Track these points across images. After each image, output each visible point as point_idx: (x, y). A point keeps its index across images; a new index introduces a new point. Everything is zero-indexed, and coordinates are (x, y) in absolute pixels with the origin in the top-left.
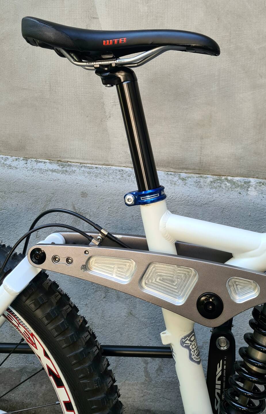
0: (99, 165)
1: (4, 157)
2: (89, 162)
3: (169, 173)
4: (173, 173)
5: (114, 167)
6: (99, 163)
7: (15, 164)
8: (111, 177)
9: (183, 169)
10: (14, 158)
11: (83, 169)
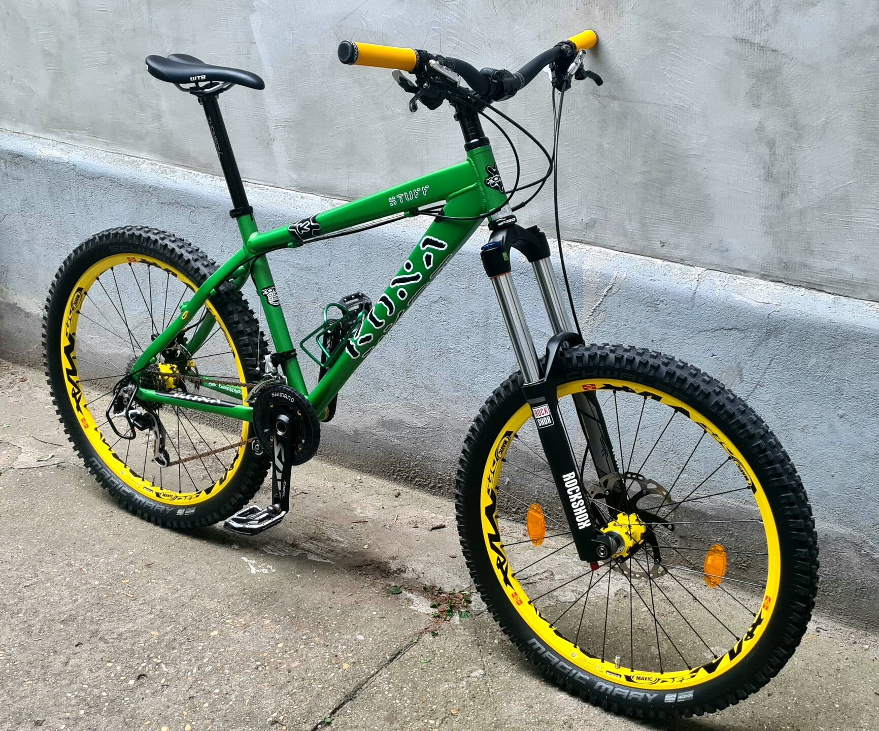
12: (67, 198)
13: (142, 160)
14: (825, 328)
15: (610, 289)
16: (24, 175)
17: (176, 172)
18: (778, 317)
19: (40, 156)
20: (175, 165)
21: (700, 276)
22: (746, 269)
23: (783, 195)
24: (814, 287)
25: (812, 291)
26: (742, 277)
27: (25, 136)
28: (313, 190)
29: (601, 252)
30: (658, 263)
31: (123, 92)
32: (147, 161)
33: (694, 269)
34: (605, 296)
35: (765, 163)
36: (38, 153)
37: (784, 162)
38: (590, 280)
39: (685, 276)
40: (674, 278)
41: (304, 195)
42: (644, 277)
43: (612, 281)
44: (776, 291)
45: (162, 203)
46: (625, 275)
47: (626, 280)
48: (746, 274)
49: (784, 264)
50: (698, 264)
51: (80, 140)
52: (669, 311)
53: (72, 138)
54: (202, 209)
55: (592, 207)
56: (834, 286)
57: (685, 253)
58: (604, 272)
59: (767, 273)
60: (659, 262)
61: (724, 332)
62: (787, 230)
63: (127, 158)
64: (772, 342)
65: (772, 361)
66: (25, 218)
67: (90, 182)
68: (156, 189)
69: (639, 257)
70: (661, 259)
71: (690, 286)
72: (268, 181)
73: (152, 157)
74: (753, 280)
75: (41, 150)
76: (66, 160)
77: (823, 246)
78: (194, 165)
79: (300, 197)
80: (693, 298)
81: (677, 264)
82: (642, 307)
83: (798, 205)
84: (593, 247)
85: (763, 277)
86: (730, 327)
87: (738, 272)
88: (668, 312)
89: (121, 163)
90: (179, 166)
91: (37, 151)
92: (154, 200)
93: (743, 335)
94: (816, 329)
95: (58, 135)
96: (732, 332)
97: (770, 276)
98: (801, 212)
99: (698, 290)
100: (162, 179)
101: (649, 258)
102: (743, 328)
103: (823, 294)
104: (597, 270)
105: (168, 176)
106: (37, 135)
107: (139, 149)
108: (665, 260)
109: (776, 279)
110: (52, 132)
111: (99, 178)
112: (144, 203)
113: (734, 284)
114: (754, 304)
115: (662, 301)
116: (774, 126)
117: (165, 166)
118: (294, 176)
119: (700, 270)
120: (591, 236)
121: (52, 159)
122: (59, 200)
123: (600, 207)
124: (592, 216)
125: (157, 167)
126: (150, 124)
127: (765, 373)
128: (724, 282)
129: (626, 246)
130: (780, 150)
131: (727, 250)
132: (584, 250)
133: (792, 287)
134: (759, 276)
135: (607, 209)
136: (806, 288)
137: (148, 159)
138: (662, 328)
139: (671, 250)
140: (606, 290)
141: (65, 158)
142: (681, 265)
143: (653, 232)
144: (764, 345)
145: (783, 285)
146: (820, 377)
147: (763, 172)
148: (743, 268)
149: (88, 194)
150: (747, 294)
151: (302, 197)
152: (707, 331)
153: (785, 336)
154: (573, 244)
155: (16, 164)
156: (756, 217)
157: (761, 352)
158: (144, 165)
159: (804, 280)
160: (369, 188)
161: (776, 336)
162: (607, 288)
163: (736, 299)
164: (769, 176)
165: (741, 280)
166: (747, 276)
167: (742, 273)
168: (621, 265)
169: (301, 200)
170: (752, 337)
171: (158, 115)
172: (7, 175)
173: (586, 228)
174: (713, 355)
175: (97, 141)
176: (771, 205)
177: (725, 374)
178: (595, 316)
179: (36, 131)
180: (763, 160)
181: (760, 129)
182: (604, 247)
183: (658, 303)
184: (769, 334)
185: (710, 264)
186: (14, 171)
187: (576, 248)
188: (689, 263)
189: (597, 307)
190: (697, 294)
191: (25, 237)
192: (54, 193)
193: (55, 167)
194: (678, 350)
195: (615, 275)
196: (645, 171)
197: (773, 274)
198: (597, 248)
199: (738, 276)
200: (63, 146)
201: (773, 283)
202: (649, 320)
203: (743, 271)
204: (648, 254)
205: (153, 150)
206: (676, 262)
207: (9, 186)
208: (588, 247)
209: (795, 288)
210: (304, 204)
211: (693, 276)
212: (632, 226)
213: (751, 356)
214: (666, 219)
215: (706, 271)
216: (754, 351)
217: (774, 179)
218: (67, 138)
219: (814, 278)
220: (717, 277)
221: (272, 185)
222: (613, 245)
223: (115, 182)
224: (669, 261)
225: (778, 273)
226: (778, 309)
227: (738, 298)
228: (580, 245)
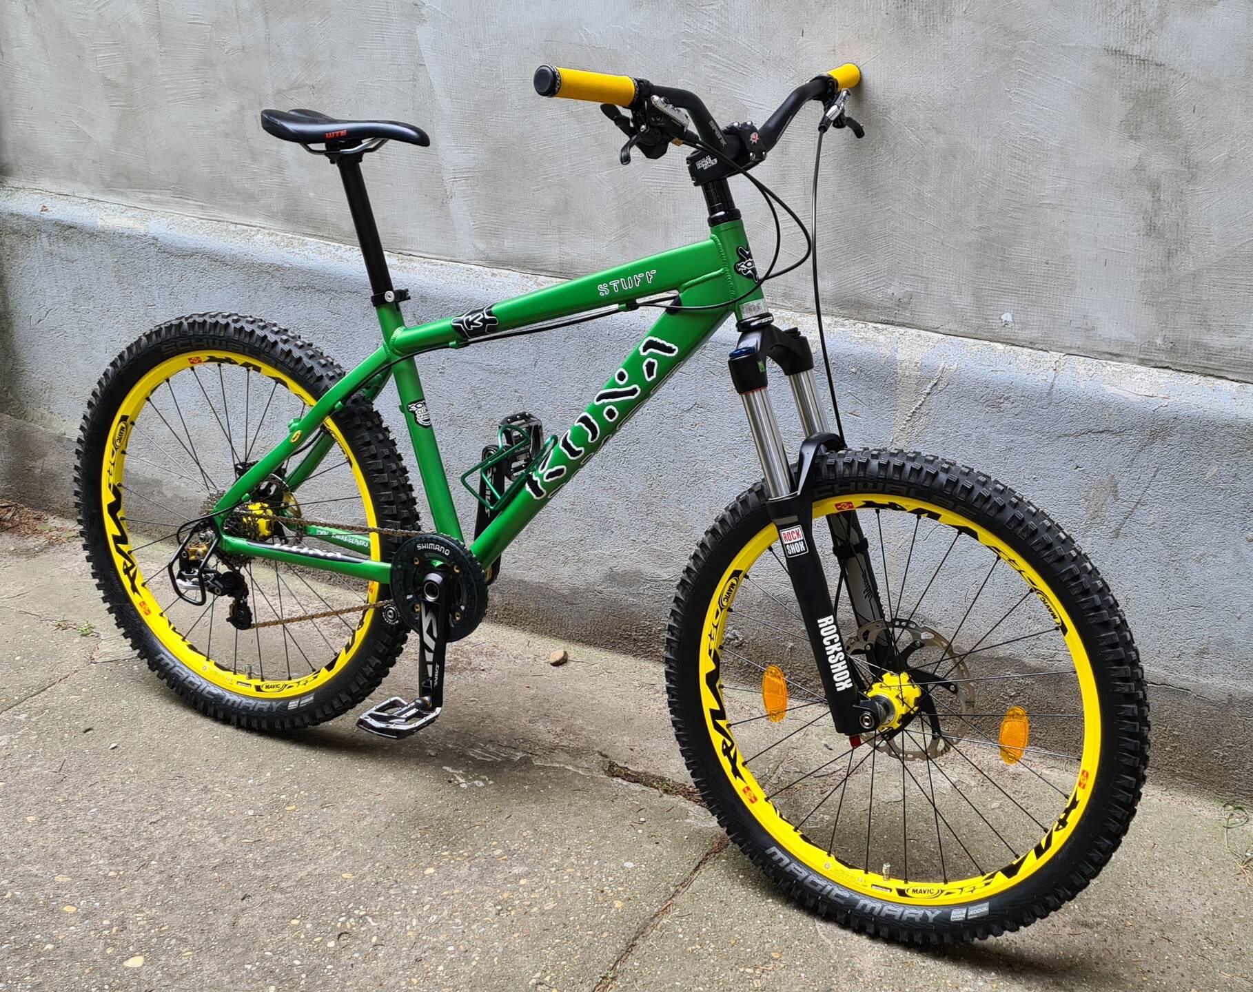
0: (445, 260)
1: (336, 244)
2: (434, 256)
3: (526, 275)
4: (529, 276)
5: (462, 265)
6: (445, 258)
7: (348, 254)
8: (454, 278)
9: (542, 270)
10: (348, 246)
11: (426, 265)
12: (145, 284)
13: (255, 229)
14: (1229, 426)
15: (936, 384)
16: (78, 255)
17: (306, 244)
18: (1166, 414)
19: (102, 227)
20: (305, 234)
21: (1057, 364)
22: (1121, 353)
23: (1170, 254)
24: (1211, 373)
25: (1209, 378)
26: (1114, 363)
27: (77, 199)
28: (508, 265)
29: (919, 336)
30: (999, 348)
31: (226, 135)
32: (262, 230)
33: (1049, 355)
34: (929, 394)
35: (1146, 212)
36: (100, 223)
37: (1171, 211)
38: (907, 374)
39: (1037, 364)
40: (1023, 367)
41: (495, 271)
42: (982, 367)
43: (938, 374)
44: (1162, 380)
45: (288, 288)
46: (955, 367)
47: (957, 373)
48: (1120, 359)
49: (1171, 345)
50: (1053, 348)
51: (161, 203)
52: (1018, 410)
53: (150, 200)
54: (347, 294)
55: (906, 276)
56: (1239, 371)
57: (1034, 334)
58: (927, 363)
59: (1148, 357)
60: (1000, 346)
61: (1093, 436)
62: (1174, 299)
63: (232, 227)
64: (1158, 447)
65: (1157, 471)
66: (79, 315)
67: (179, 261)
68: (278, 268)
69: (972, 341)
70: (1002, 343)
71: (1045, 378)
72: (441, 254)
73: (270, 224)
74: (1129, 366)
75: (104, 218)
76: (143, 232)
77: (1223, 319)
78: (334, 235)
79: (490, 274)
80: (1049, 394)
81: (1025, 349)
82: (979, 408)
83: (1191, 266)
84: (908, 330)
85: (1143, 362)
86: (1101, 430)
87: (1107, 356)
88: (1016, 413)
89: (224, 233)
90: (310, 235)
91: (98, 220)
92: (276, 284)
93: (1118, 439)
94: (1217, 427)
95: (127, 197)
96: (1104, 435)
97: (1153, 361)
98: (1194, 275)
99: (1056, 382)
100: (287, 255)
101: (987, 343)
102: (1118, 430)
103: (1224, 381)
104: (916, 360)
105: (296, 250)
106: (96, 198)
107: (253, 216)
108: (1007, 344)
109: (1160, 365)
110: (118, 193)
111: (192, 256)
112: (261, 289)
113: (1105, 373)
114: (1133, 398)
115: (1007, 399)
116: (1159, 164)
117: (291, 236)
118: (481, 246)
119: (1056, 355)
120: (906, 315)
121: (120, 231)
122: (133, 287)
123: (919, 276)
124: (908, 289)
125: (279, 238)
126: (267, 179)
127: (1148, 487)
128: (1090, 370)
129: (953, 327)
130: (1166, 196)
131: (1093, 329)
132: (897, 334)
133: (1182, 374)
134: (1136, 361)
135: (928, 278)
136: (1202, 374)
137: (264, 228)
138: (1007, 433)
139: (1016, 331)
140: (929, 386)
141: (141, 229)
142: (1030, 350)
143: (992, 308)
144: (1146, 451)
145: (1171, 372)
146: (1222, 490)
147: (1143, 224)
148: (1115, 351)
149: (176, 278)
150: (1123, 385)
151: (493, 275)
152: (1069, 435)
153: (1175, 439)
154: (880, 326)
155: (66, 239)
156: (1133, 284)
157: (1143, 459)
158: (259, 236)
159: (1198, 364)
160: (590, 260)
161: (1163, 439)
162: (932, 384)
163: (1109, 392)
164: (1151, 230)
165: (1113, 366)
166: (1121, 362)
167: (1114, 357)
168: (949, 353)
169: (493, 278)
170: (1131, 442)
171: (279, 167)
172: (51, 254)
173: (898, 306)
174: (1078, 467)
175: (187, 204)
176: (1154, 267)
177: (1093, 491)
178: (915, 422)
179: (93, 192)
180: (1143, 209)
181: (1140, 168)
182: (924, 330)
183: (1002, 401)
184: (1154, 436)
185: (1070, 347)
186: (62, 249)
187: (885, 332)
188: (1041, 347)
189: (917, 409)
190: (1055, 387)
191: (78, 340)
192: (123, 277)
193: (126, 242)
194: (1029, 462)
195: (942, 365)
196: (981, 228)
197: (1156, 358)
198: (914, 331)
199: (1109, 362)
200: (136, 212)
201: (1156, 369)
202: (990, 423)
203: (1115, 355)
204: (984, 337)
205: (271, 215)
206: (1023, 346)
207: (54, 269)
208: (902, 330)
209: (1186, 375)
210: (497, 284)
211: (1048, 365)
212: (964, 301)
213: (1128, 466)
214: (1009, 289)
215: (1066, 357)
216: (1133, 459)
217: (1158, 234)
218: (141, 201)
219: (1211, 360)
220: (1081, 365)
221: (449, 258)
222: (936, 326)
223: (217, 260)
224: (1013, 345)
225: (1163, 357)
226: (1166, 404)
227: (1111, 390)
228: (891, 328)
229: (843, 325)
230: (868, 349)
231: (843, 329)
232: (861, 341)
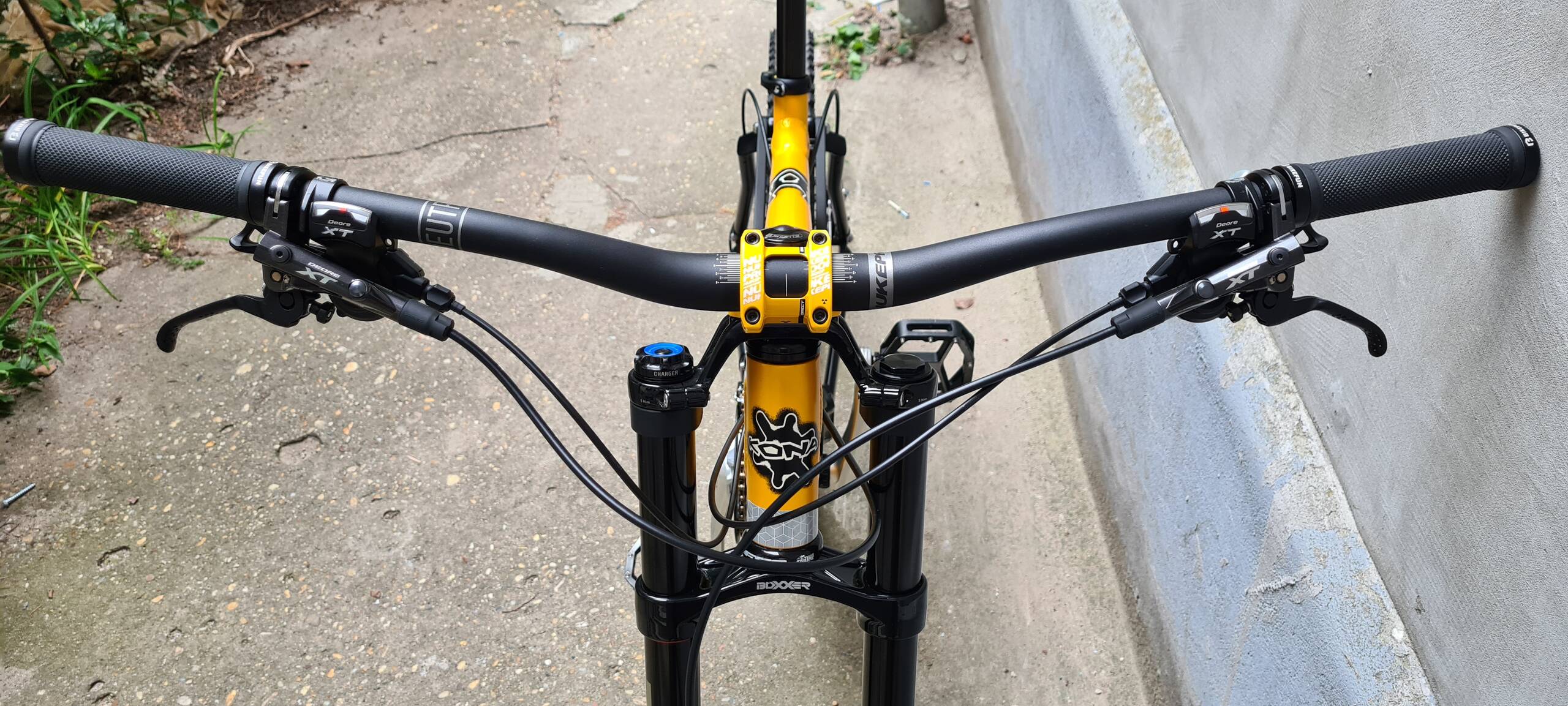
15: (1292, 585)
30: (1396, 632)
34: (1283, 587)
38: (1274, 530)
42: (1340, 634)
43: (1298, 575)
46: (1316, 590)
47: (1315, 603)
58: (1295, 545)
60: (1399, 634)
70: (1407, 632)
101: (1389, 604)
104: (1289, 526)
108: (1411, 640)
124: (1347, 407)
129: (1369, 531)
139: (1428, 638)
140: (1286, 578)
162: (1289, 579)
168: (1330, 562)
173: (1332, 418)
187: (1303, 440)
195: (1305, 569)
198: (1334, 478)
204: (1392, 591)
208: (1321, 459)
212: (1391, 505)
222: (1357, 503)
224: (1416, 653)
228: (1315, 443)
229: (1275, 381)
230: (1262, 447)
231: (1267, 385)
232: (1266, 425)
